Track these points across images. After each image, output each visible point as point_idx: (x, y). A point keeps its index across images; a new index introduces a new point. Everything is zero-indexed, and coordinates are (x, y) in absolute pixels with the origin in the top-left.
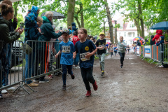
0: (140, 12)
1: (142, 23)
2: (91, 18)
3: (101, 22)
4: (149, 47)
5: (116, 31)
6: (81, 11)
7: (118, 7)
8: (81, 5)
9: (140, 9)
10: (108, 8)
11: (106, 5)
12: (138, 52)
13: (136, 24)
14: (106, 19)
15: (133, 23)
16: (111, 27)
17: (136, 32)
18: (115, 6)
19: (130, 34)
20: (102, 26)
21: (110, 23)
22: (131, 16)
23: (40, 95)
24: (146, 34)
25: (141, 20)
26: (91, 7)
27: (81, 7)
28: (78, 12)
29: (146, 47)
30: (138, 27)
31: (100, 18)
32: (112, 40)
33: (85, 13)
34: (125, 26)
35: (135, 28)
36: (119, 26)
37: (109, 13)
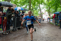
0: (49, 9)
1: (50, 13)
2: (35, 11)
3: (38, 12)
4: (52, 19)
5: (42, 15)
6: (33, 9)
7: (43, 8)
8: (33, 7)
9: (49, 8)
10: (40, 8)
11: (40, 7)
12: (49, 21)
13: (48, 13)
14: (40, 11)
15: (47, 12)
16: (41, 14)
17: (48, 15)
18: (42, 8)
19: (46, 16)
20: (39, 13)
21: (41, 12)
22: (47, 10)
23: (20, 33)
24: (51, 16)
25: (50, 12)
26: (36, 8)
27: (33, 8)
28: (32, 9)
29: (51, 19)
30: (49, 14)
31: (38, 11)
32: (41, 17)
33: (34, 10)
34: (45, 13)
35: (48, 14)
36: (43, 13)
37: (40, 10)
